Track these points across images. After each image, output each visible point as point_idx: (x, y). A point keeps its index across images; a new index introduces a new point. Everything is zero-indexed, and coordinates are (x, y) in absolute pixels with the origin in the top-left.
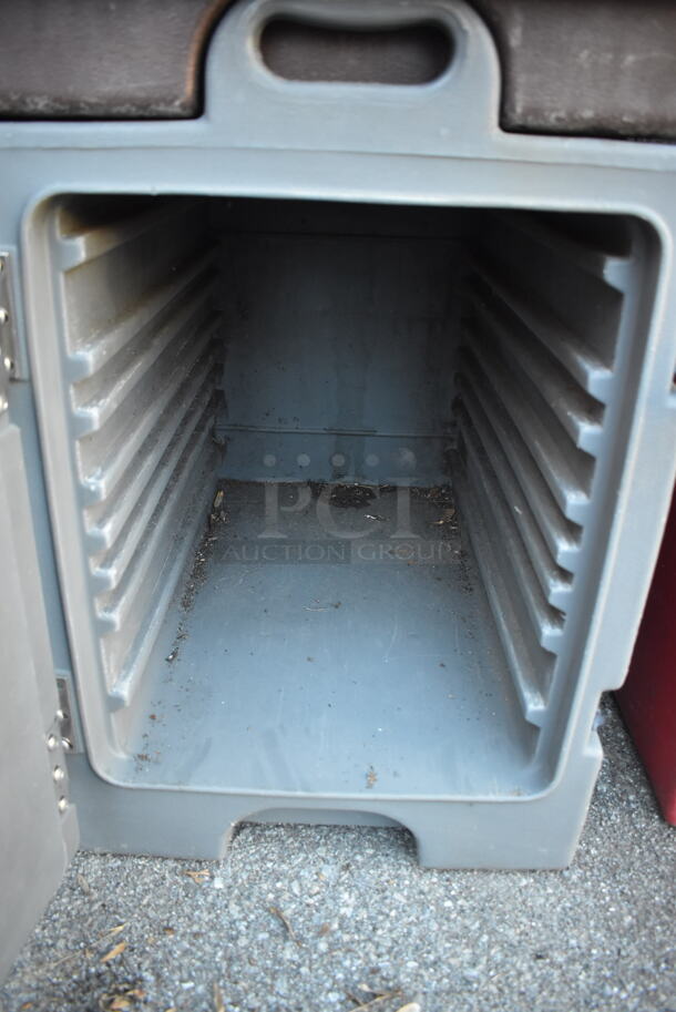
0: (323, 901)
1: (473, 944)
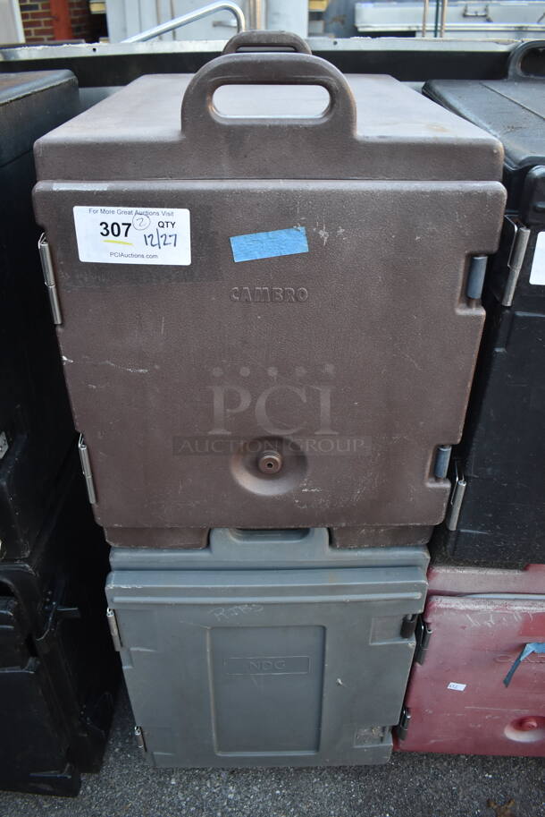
0: (220, 791)
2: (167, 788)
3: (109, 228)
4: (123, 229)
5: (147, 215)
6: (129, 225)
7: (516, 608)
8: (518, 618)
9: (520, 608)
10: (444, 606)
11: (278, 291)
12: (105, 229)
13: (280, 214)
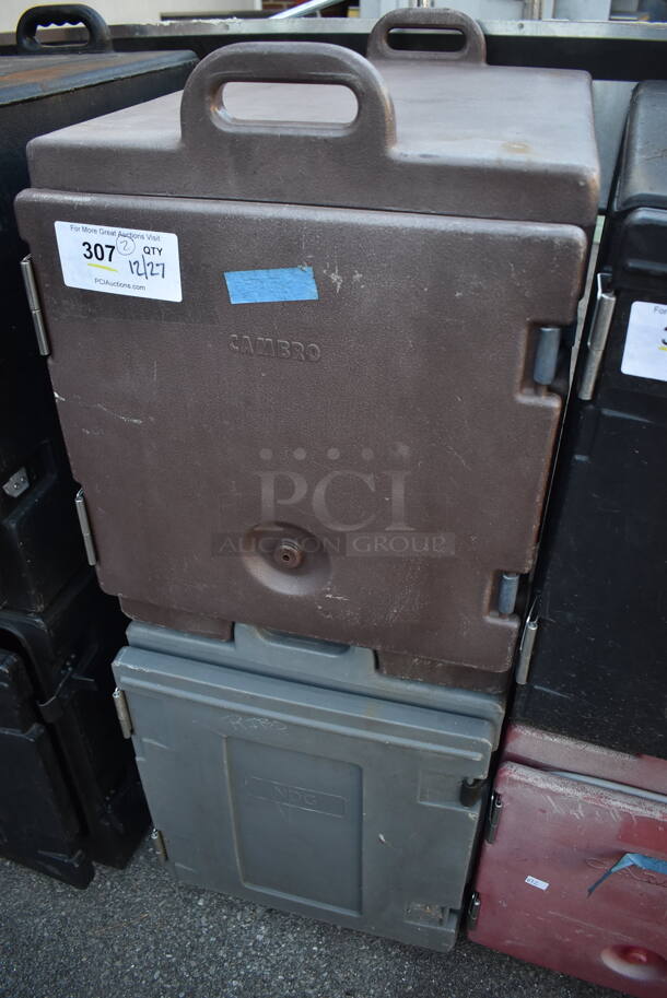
0: (250, 928)
1: (317, 975)
2: (192, 907)
3: (92, 250)
4: (107, 251)
5: (131, 237)
6: (113, 248)
7: (614, 803)
8: (617, 818)
9: (620, 805)
10: (518, 778)
11: (284, 345)
12: (88, 250)
13: (282, 248)
